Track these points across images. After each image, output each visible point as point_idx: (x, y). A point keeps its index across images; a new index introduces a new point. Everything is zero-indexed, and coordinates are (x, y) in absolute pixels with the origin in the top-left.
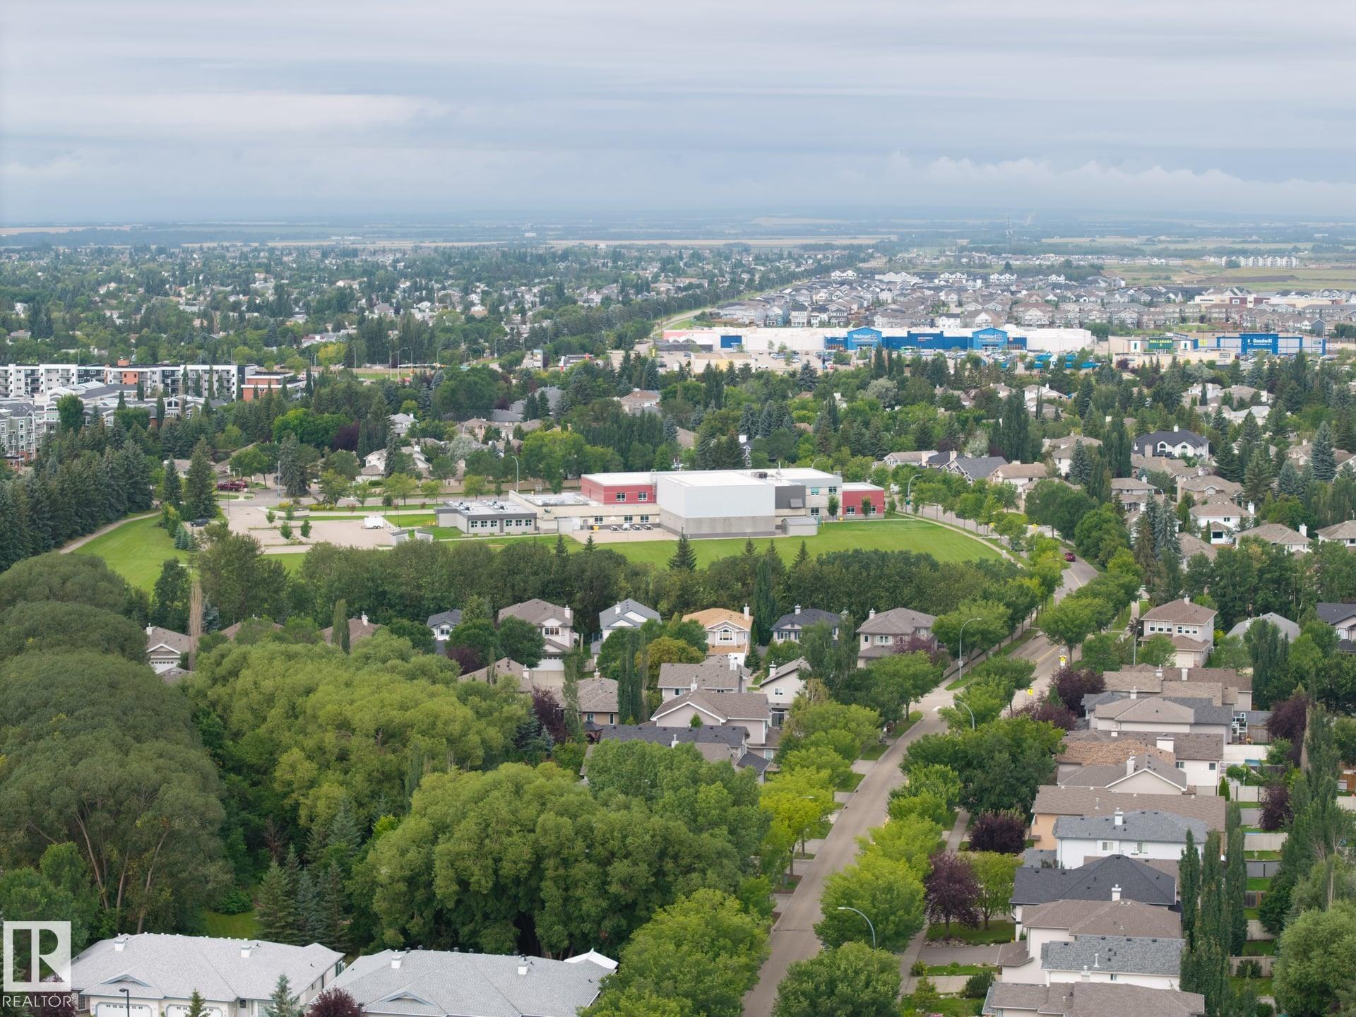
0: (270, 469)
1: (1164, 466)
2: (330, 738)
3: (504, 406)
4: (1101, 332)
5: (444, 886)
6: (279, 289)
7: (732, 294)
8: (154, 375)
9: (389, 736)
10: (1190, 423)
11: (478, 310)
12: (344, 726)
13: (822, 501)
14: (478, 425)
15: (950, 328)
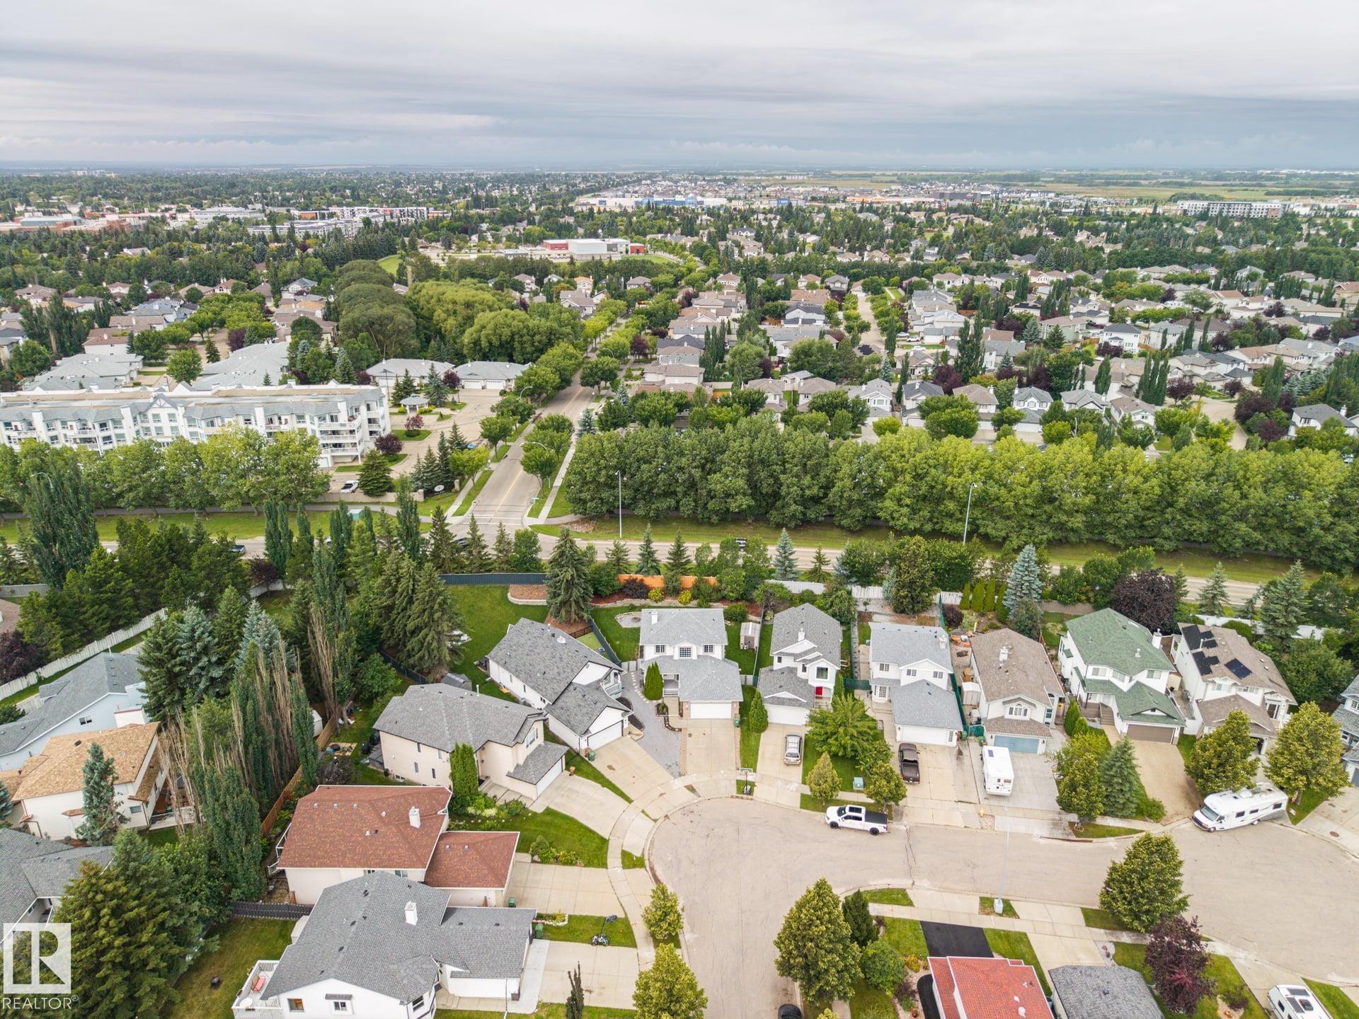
0: (438, 241)
1: (739, 238)
2: (450, 306)
3: (521, 221)
4: (730, 200)
5: (484, 343)
6: (444, 186)
7: (606, 188)
8: (396, 211)
9: (468, 305)
10: (750, 226)
11: (515, 193)
12: (455, 303)
13: (623, 249)
14: (511, 227)
15: (678, 198)
